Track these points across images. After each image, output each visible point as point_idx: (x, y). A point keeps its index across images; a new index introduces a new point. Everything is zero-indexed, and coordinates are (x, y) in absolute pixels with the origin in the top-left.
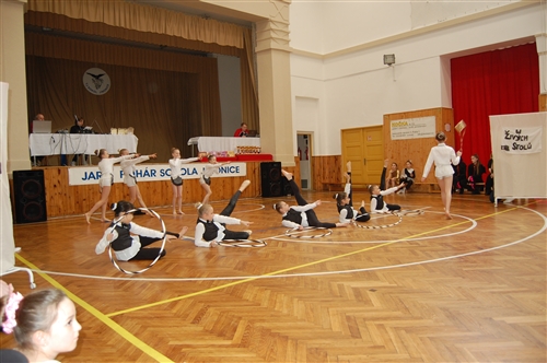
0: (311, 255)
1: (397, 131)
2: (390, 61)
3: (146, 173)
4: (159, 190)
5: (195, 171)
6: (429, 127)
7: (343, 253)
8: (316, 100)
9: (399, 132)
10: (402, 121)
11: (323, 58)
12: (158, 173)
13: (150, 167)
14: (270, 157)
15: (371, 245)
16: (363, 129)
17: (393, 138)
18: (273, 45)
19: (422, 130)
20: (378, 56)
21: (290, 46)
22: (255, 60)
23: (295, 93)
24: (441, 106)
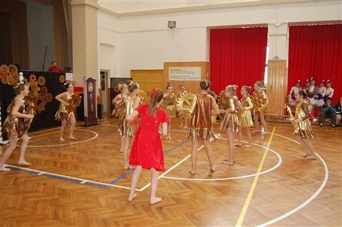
1: (174, 75)
2: (172, 25)
6: (197, 75)
10: (178, 68)
11: (119, 16)
14: (82, 89)
16: (148, 71)
17: (170, 79)
18: (87, 2)
19: (191, 75)
20: (163, 21)
21: (98, 4)
22: (71, 11)
23: (100, 41)
24: (205, 61)
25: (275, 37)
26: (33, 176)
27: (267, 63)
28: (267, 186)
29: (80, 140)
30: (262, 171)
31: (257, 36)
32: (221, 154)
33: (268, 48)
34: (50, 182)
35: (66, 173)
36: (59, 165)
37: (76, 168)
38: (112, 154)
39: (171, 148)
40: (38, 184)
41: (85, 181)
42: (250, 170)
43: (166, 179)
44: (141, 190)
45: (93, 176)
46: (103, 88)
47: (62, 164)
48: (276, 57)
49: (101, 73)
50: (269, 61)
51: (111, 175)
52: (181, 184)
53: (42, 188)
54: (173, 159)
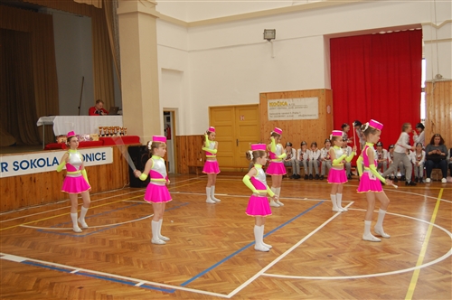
1: (276, 111)
2: (270, 36)
4: (13, 189)
5: (55, 161)
6: (311, 110)
9: (276, 113)
10: (281, 100)
11: (188, 26)
12: (10, 167)
14: (136, 139)
16: (235, 107)
17: (270, 119)
18: (141, 8)
19: (303, 111)
20: (256, 30)
21: (157, 10)
22: (117, 23)
23: (161, 65)
24: (323, 88)
25: (434, 45)
26: (64, 276)
27: (423, 86)
28: (434, 287)
29: (134, 217)
30: (424, 262)
31: (406, 44)
32: (356, 235)
33: (424, 62)
34: (88, 284)
35: (112, 270)
36: (103, 258)
37: (128, 261)
38: (183, 238)
39: (275, 228)
40: (71, 288)
41: (142, 282)
42: (405, 260)
43: (269, 279)
44: (229, 296)
45: (154, 274)
46: (169, 137)
47: (107, 256)
48: (439, 76)
49: (165, 113)
50: (426, 83)
51: (181, 271)
52: (292, 286)
53: (76, 294)
54: (279, 245)
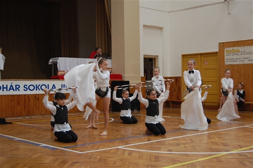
0: (153, 163)
3: (11, 88)
5: (54, 87)
7: (181, 163)
8: (161, 29)
9: (231, 59)
10: (235, 48)
12: (22, 88)
13: (15, 83)
14: (120, 76)
15: (205, 156)
16: (201, 54)
17: (227, 63)
19: (251, 57)
44: (81, 153)
49: (145, 59)
